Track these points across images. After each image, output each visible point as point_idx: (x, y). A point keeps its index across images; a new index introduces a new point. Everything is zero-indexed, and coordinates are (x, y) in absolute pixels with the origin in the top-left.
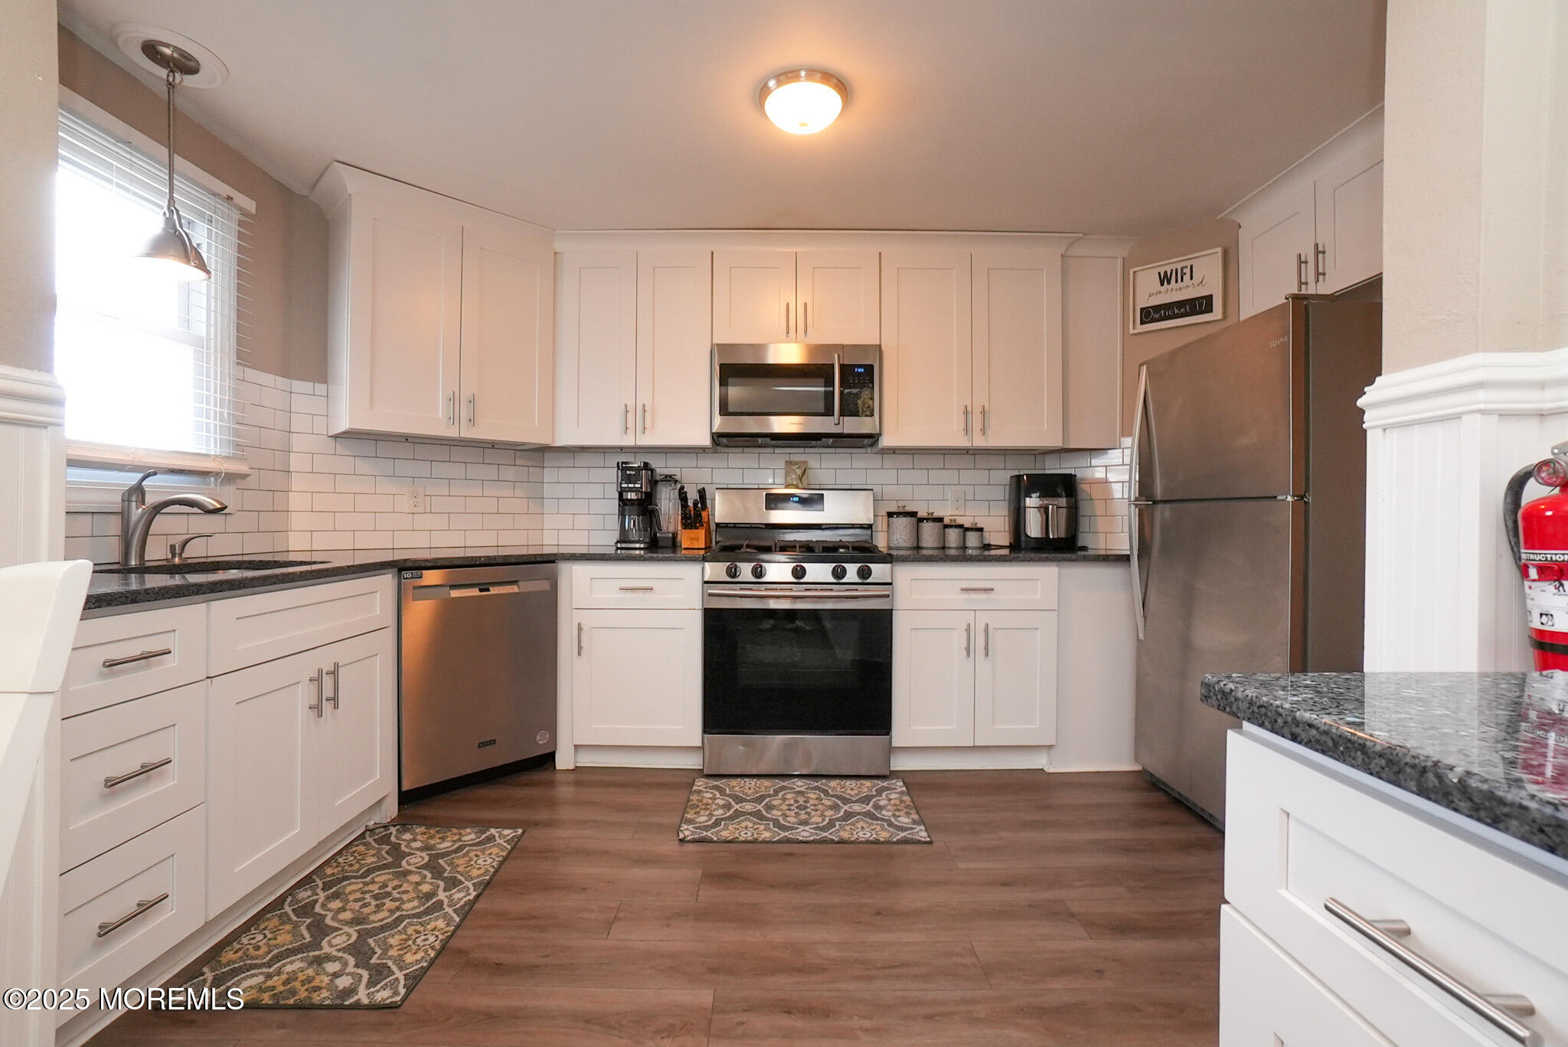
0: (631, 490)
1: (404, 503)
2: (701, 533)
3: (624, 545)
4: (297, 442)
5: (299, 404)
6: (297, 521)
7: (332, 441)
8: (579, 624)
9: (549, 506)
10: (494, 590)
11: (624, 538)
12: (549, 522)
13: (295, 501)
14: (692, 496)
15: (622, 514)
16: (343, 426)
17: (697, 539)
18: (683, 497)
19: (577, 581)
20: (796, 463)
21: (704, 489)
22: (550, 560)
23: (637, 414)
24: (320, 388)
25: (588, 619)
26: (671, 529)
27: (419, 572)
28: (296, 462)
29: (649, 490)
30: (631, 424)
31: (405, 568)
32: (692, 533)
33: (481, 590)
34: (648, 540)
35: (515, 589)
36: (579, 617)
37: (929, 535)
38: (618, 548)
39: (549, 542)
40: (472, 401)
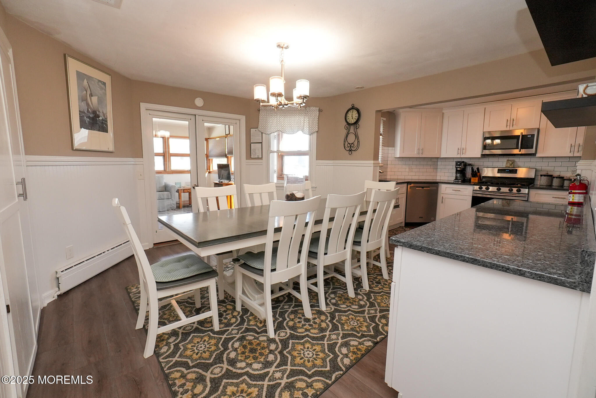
0: (459, 168)
1: (407, 170)
2: (477, 178)
3: (456, 181)
4: (389, 159)
5: (390, 152)
6: (389, 173)
7: (395, 158)
8: (442, 197)
9: (439, 170)
10: (425, 188)
11: (456, 178)
12: (438, 174)
13: (389, 170)
14: (475, 169)
15: (456, 173)
16: (398, 156)
17: (476, 180)
18: (472, 169)
19: (443, 188)
20: (510, 160)
21: (478, 168)
22: (437, 183)
23: (461, 150)
24: (393, 148)
25: (444, 196)
26: (469, 177)
27: (411, 184)
28: (389, 162)
29: (464, 168)
30: (459, 152)
31: (408, 183)
32: (474, 178)
33: (422, 188)
34: (462, 179)
35: (429, 188)
36: (442, 195)
37: (556, 182)
38: (454, 181)
39: (438, 178)
40: (422, 149)
